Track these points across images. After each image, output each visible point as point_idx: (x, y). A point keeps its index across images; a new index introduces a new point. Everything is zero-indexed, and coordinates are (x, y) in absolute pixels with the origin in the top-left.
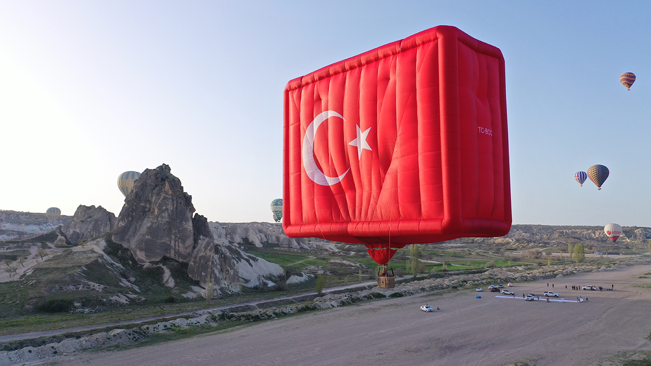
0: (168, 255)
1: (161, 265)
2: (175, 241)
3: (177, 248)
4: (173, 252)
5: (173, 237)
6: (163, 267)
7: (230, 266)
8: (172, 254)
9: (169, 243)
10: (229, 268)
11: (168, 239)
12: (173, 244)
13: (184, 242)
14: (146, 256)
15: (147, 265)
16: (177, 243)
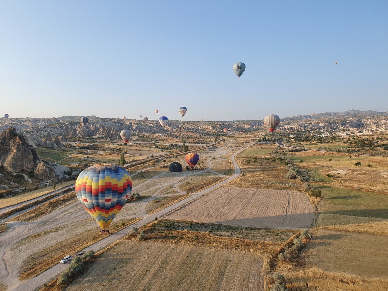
0: (23, 169)
1: (21, 173)
2: (26, 163)
3: (27, 165)
4: (25, 167)
5: (24, 161)
6: (23, 174)
7: (53, 172)
8: (25, 168)
9: (23, 164)
10: (53, 173)
11: (22, 162)
12: (24, 164)
13: (30, 163)
14: (13, 170)
15: (15, 174)
16: (27, 163)
